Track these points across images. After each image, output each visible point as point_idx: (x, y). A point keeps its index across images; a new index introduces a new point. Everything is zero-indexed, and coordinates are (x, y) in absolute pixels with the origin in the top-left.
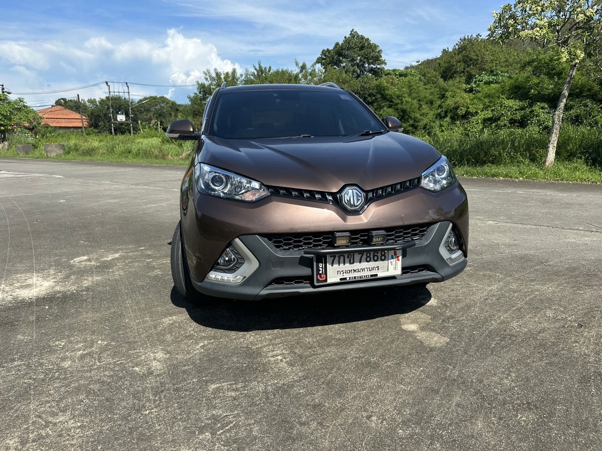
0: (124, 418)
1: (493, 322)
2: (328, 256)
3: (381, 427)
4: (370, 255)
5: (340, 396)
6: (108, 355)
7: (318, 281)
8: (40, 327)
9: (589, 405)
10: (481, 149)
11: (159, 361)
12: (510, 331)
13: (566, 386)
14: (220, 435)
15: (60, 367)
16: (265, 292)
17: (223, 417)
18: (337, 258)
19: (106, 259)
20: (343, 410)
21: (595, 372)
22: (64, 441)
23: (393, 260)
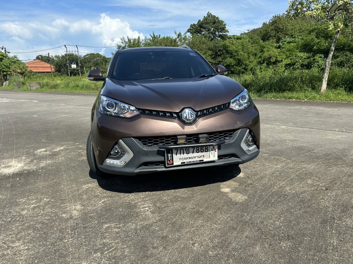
0: (53, 244)
1: (275, 187)
2: (173, 149)
3: (200, 250)
4: (199, 149)
5: (178, 231)
6: (49, 207)
7: (168, 164)
8: (13, 191)
9: (324, 237)
10: (283, 83)
11: (77, 210)
12: (285, 192)
13: (312, 226)
14: (106, 254)
15: (20, 214)
16: (137, 171)
17: (109, 244)
18: (179, 151)
19: (55, 150)
20: (179, 240)
21: (331, 217)
22: (17, 257)
23: (213, 152)
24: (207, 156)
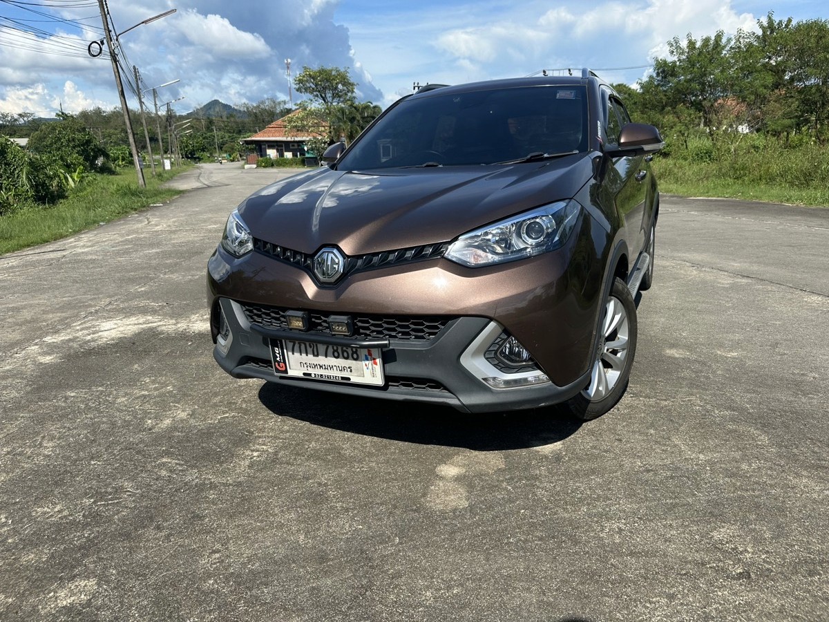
3: (205, 568)
4: (337, 349)
5: (231, 518)
11: (173, 420)
14: (97, 505)
17: (124, 491)
20: (208, 532)
23: (369, 363)
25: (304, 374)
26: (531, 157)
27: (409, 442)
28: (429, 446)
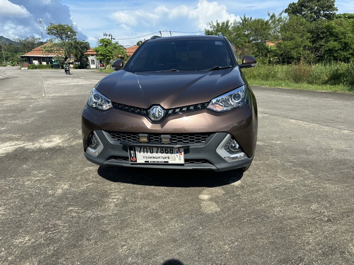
4: (163, 149)
16: (106, 163)
17: (58, 226)
18: (142, 149)
20: (115, 238)
23: (178, 154)
24: (172, 158)
25: (145, 162)
26: (215, 68)
27: (181, 187)
28: (190, 188)
